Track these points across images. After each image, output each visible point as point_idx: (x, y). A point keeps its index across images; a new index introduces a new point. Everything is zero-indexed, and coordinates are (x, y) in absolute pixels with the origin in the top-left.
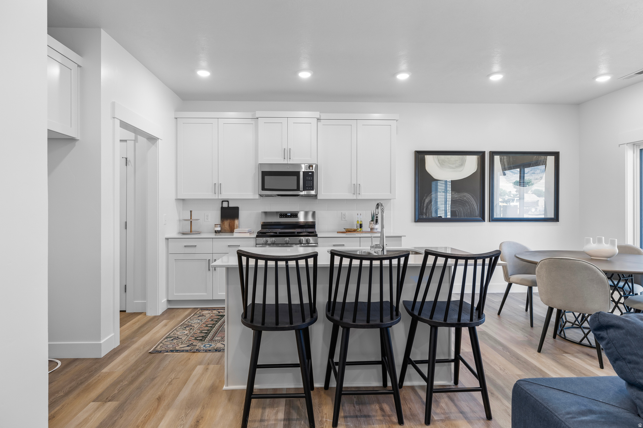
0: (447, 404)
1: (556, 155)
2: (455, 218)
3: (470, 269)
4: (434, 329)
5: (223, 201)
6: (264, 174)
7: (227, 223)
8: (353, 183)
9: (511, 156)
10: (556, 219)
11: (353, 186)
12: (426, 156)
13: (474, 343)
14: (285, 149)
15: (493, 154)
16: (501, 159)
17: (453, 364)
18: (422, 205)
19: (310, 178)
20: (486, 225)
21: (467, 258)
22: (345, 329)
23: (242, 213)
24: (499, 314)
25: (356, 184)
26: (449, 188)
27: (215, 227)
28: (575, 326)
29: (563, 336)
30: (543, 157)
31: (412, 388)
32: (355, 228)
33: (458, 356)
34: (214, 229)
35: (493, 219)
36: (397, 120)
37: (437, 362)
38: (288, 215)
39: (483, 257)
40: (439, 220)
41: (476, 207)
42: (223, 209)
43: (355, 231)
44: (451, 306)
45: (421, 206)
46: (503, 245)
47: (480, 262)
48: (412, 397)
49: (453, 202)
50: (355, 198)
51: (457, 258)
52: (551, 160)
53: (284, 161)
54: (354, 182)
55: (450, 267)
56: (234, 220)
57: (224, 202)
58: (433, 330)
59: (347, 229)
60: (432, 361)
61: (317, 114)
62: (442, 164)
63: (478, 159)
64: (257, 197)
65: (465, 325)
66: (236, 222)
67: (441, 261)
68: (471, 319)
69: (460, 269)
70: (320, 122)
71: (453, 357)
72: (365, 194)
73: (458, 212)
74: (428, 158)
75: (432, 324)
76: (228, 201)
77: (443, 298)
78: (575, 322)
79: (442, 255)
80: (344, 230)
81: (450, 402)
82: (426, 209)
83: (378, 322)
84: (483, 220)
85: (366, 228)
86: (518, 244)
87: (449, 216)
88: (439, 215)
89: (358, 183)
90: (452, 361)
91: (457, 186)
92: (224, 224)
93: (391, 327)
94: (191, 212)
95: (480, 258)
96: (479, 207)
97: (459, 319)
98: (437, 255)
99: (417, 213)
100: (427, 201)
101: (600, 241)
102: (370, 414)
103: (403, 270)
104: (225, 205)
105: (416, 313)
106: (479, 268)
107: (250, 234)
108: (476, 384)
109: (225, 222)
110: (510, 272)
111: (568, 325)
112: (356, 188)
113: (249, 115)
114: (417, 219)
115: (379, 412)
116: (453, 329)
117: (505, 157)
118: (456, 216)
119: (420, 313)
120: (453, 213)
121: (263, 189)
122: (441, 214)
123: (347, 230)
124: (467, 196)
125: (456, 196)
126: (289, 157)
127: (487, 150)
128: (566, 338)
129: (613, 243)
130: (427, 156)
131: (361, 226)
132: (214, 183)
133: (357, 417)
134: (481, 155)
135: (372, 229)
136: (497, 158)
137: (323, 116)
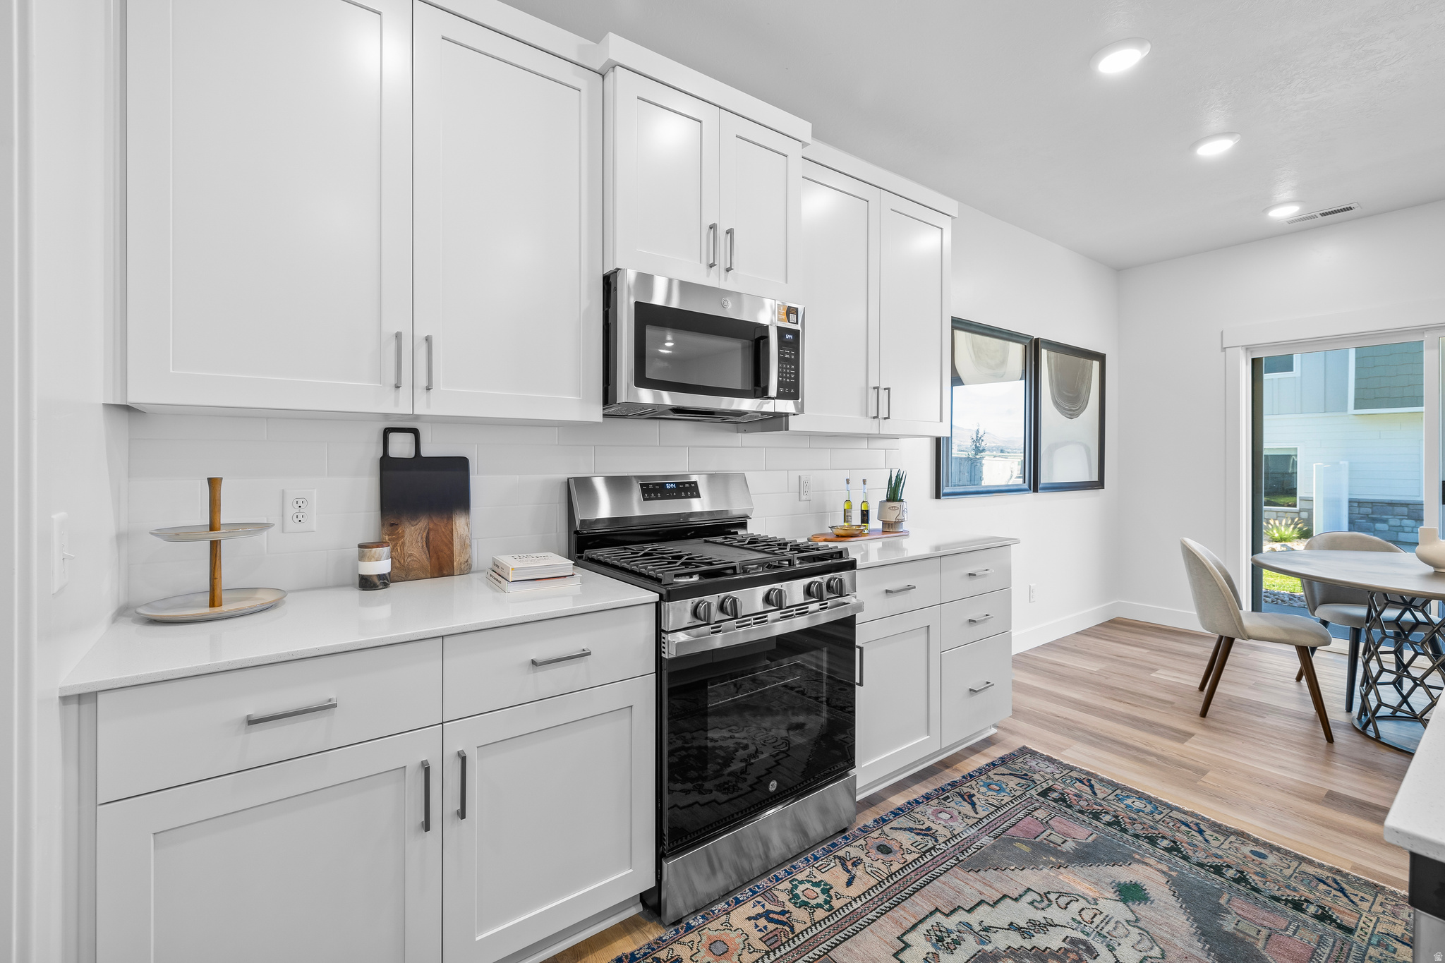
5: (387, 432)
7: (414, 533)
10: (1101, 484)
23: (480, 485)
27: (362, 557)
28: (1399, 714)
29: (1373, 735)
34: (357, 568)
36: (953, 219)
38: (668, 487)
42: (387, 464)
53: (708, 276)
56: (450, 518)
57: (393, 437)
59: (838, 528)
62: (978, 356)
66: (460, 523)
74: (959, 338)
76: (415, 432)
78: (1401, 705)
92: (398, 539)
94: (214, 483)
104: (401, 447)
109: (407, 531)
111: (1384, 711)
126: (723, 262)
128: (1382, 740)
130: (958, 332)
131: (865, 516)
132: (391, 328)
135: (892, 524)
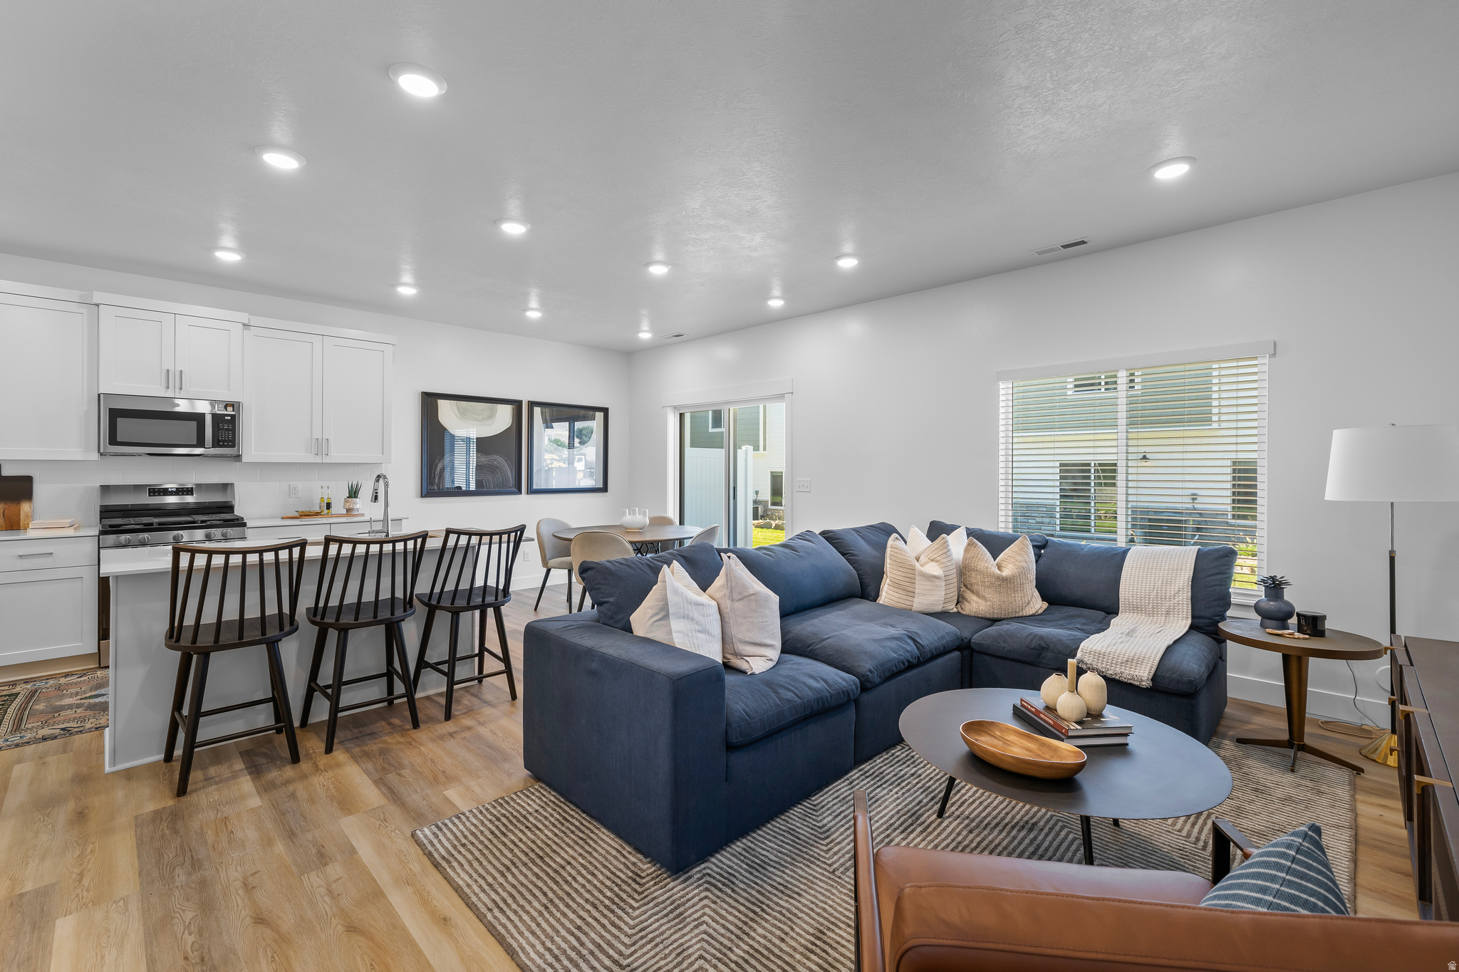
0: (469, 700)
1: (605, 411)
2: (482, 490)
3: (495, 547)
4: (455, 614)
6: (115, 414)
8: (315, 436)
9: (555, 408)
10: (604, 489)
11: (314, 441)
12: (439, 401)
13: (500, 627)
14: (168, 370)
15: (532, 404)
16: (542, 412)
17: (477, 659)
18: (433, 471)
19: (228, 426)
20: (524, 497)
21: (491, 535)
22: (342, 633)
23: (42, 489)
24: (536, 609)
25: (320, 437)
26: (473, 447)
30: (591, 413)
31: (428, 698)
32: (317, 509)
33: (482, 648)
35: (531, 491)
36: (393, 345)
37: (458, 660)
38: (169, 490)
39: (508, 532)
40: (458, 492)
41: (510, 475)
43: (317, 514)
44: (474, 592)
45: (430, 474)
46: (541, 523)
47: (505, 537)
48: (428, 705)
49: (479, 467)
50: (318, 460)
51: (481, 535)
52: (600, 415)
53: (166, 392)
54: (317, 435)
55: (474, 547)
56: (19, 504)
58: (455, 617)
59: (302, 512)
60: (453, 660)
61: (244, 317)
62: (463, 414)
63: (513, 409)
64: (94, 456)
65: (490, 605)
66: (25, 506)
67: (463, 540)
68: (496, 599)
69: (484, 549)
70: (249, 330)
71: (477, 651)
72: (336, 456)
73: (486, 481)
74: (442, 404)
75: (454, 610)
77: (464, 585)
79: (465, 533)
80: (297, 514)
81: (474, 698)
82: (439, 478)
83: (388, 615)
84: (520, 492)
85: (338, 508)
86: (558, 521)
87: (473, 487)
88: (456, 485)
89: (325, 437)
90: (476, 655)
91: (484, 445)
93: (403, 620)
95: (504, 533)
96: (514, 474)
97: (483, 601)
98: (459, 533)
99: (425, 484)
100: (440, 466)
101: (634, 513)
102: (375, 731)
103: (419, 555)
105: (434, 602)
106: (504, 546)
107: (75, 529)
108: (502, 667)
110: (548, 555)
112: (320, 446)
113: (75, 295)
114: (425, 492)
115: (387, 727)
116: (477, 613)
117: (547, 410)
118: (483, 487)
119: (439, 601)
120: (478, 483)
121: (113, 440)
122: (460, 482)
123: (301, 514)
124: (499, 460)
125: (483, 459)
126: (178, 385)
127: (525, 398)
129: (644, 514)
130: (441, 400)
131: (329, 506)
133: (357, 738)
134: (517, 404)
135: (348, 510)
136: (537, 410)
137: (255, 320)
